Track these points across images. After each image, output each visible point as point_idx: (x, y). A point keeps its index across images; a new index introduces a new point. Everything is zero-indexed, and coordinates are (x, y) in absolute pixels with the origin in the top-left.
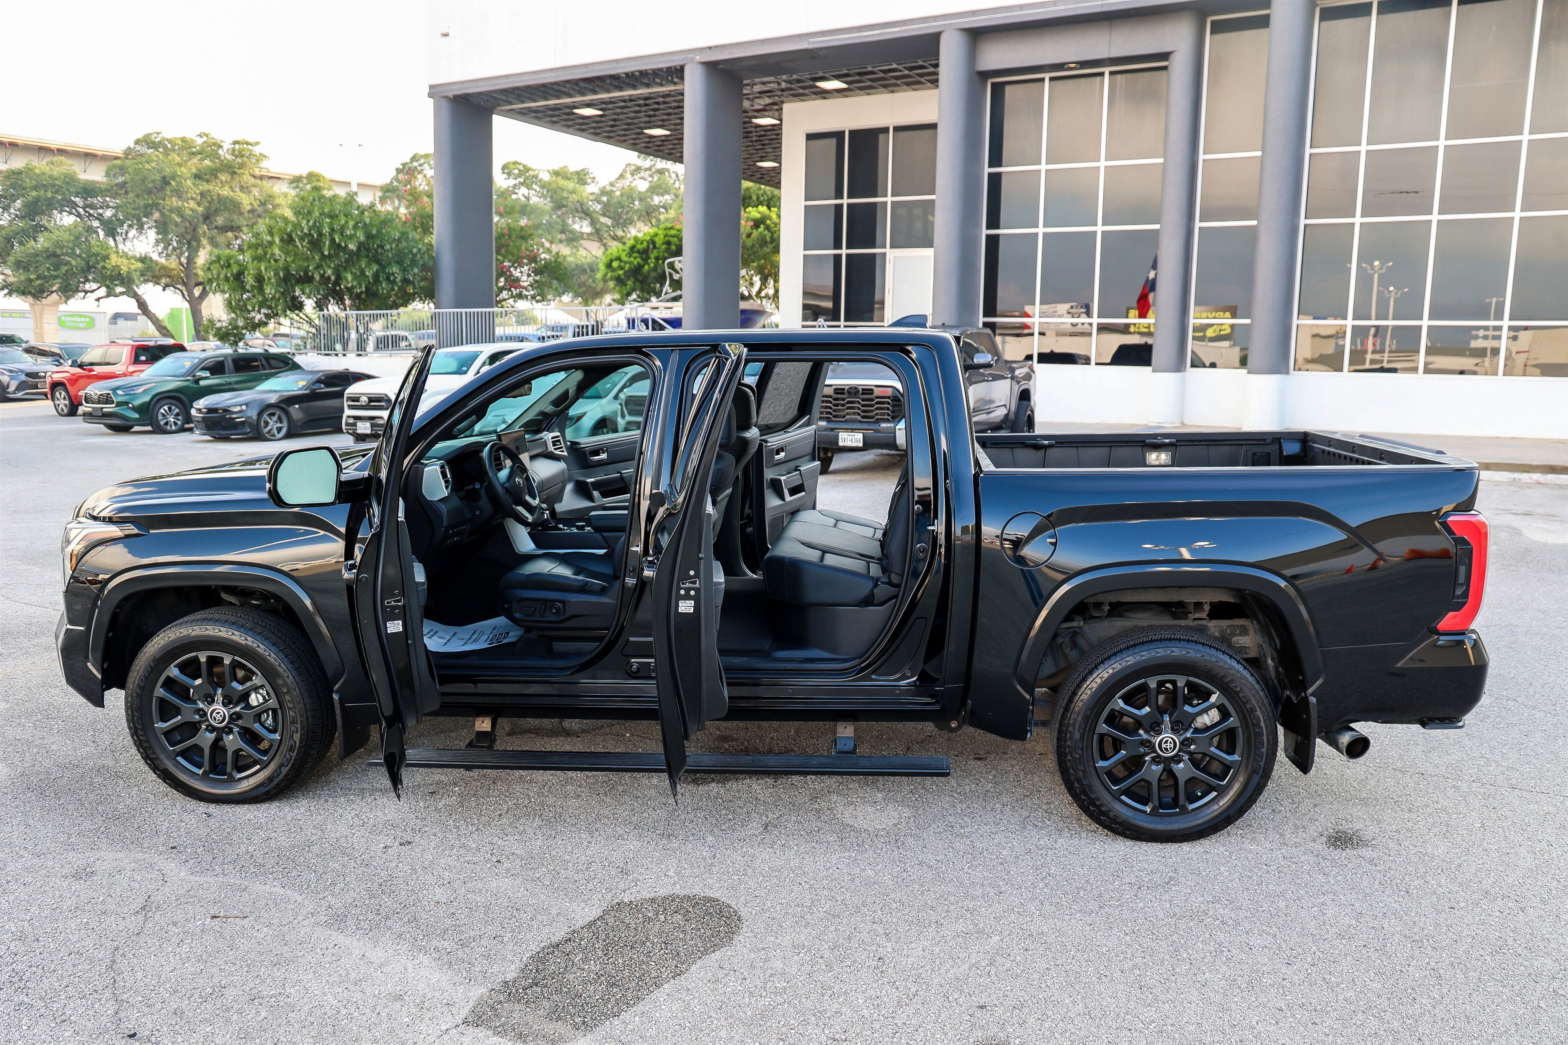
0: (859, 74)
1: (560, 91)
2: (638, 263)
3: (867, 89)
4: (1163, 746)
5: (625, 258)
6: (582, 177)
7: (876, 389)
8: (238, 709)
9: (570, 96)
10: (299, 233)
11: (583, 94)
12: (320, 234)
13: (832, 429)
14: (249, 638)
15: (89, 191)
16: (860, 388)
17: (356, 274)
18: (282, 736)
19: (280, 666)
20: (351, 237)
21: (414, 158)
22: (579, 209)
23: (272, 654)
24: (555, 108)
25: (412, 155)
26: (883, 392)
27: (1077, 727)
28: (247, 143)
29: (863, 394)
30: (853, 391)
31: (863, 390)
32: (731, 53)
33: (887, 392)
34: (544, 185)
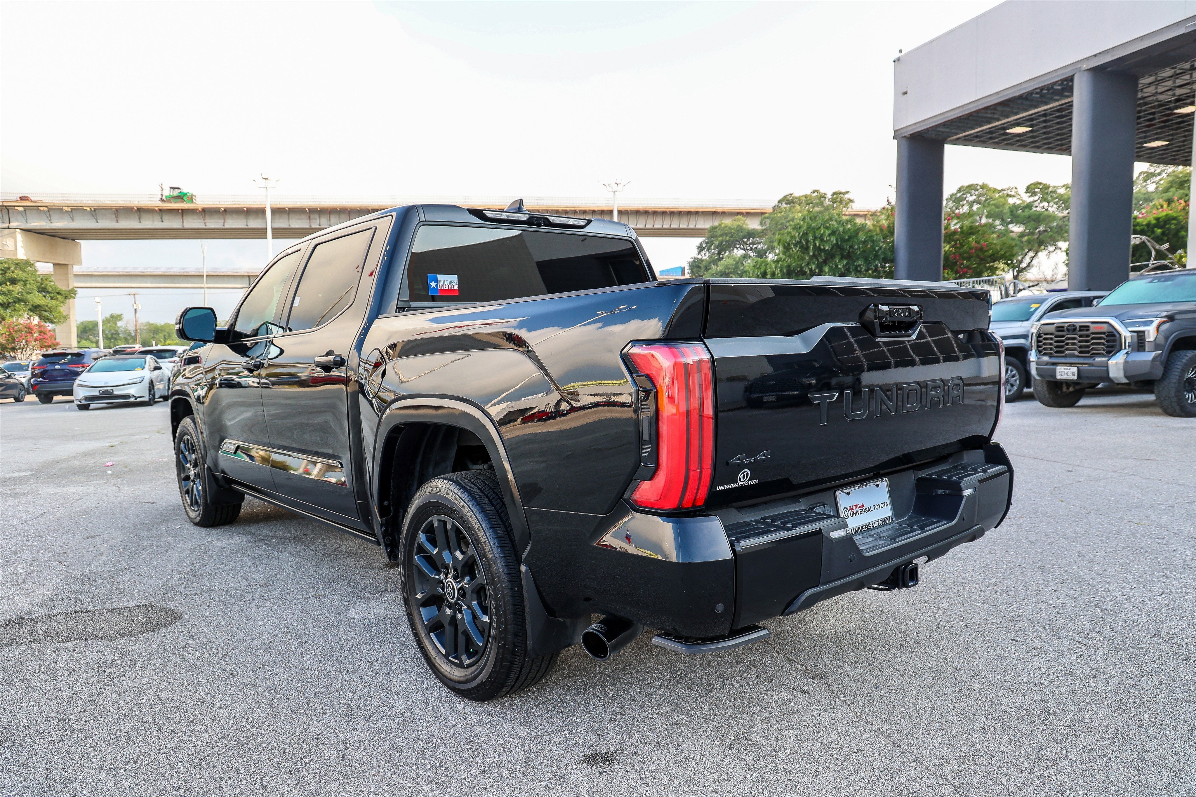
1: (984, 117)
7: (1092, 326)
10: (794, 242)
11: (1006, 117)
12: (807, 242)
13: (1054, 364)
15: (751, 234)
16: (1078, 325)
17: (832, 267)
20: (827, 241)
21: (959, 190)
24: (990, 132)
25: (959, 187)
26: (1098, 328)
28: (841, 193)
29: (1080, 330)
30: (1072, 328)
31: (1080, 327)
32: (1113, 56)
33: (1101, 328)
34: (1060, 197)
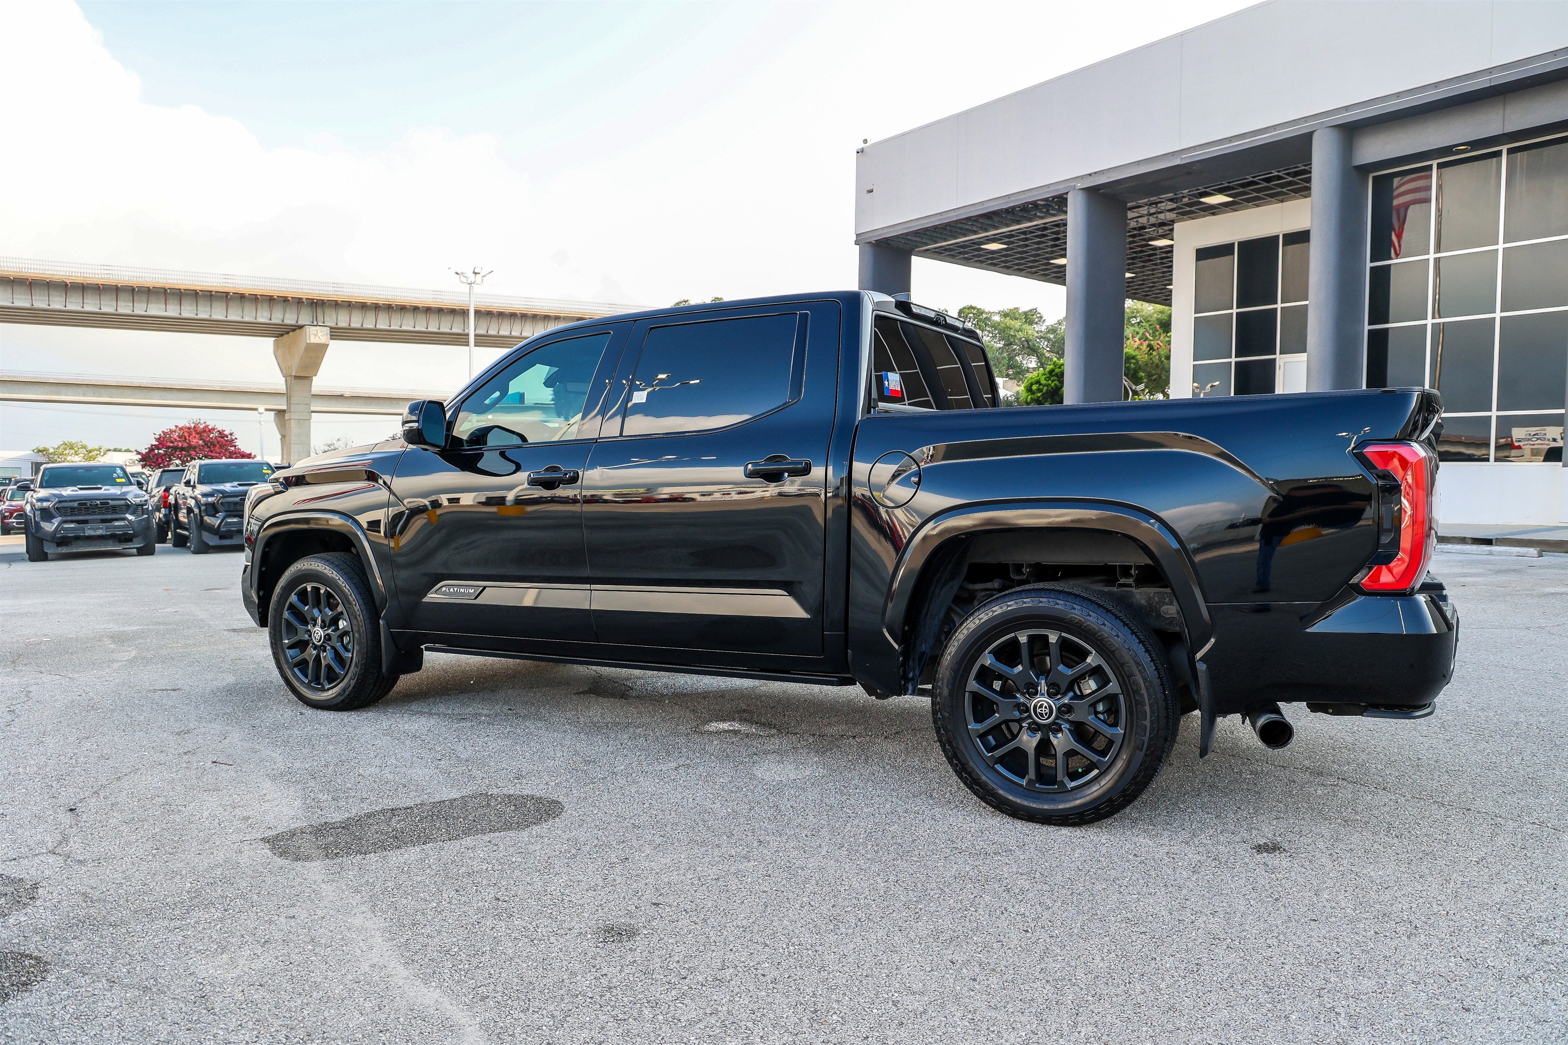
0: (1243, 186)
1: (961, 228)
2: (1055, 385)
3: (1256, 201)
4: (1038, 710)
5: (1043, 382)
6: (1031, 317)
8: (329, 631)
9: (976, 233)
11: (986, 230)
14: (334, 572)
18: (353, 654)
19: (351, 595)
22: (1026, 345)
23: (347, 586)
24: (963, 246)
27: (945, 681)
34: (995, 326)
